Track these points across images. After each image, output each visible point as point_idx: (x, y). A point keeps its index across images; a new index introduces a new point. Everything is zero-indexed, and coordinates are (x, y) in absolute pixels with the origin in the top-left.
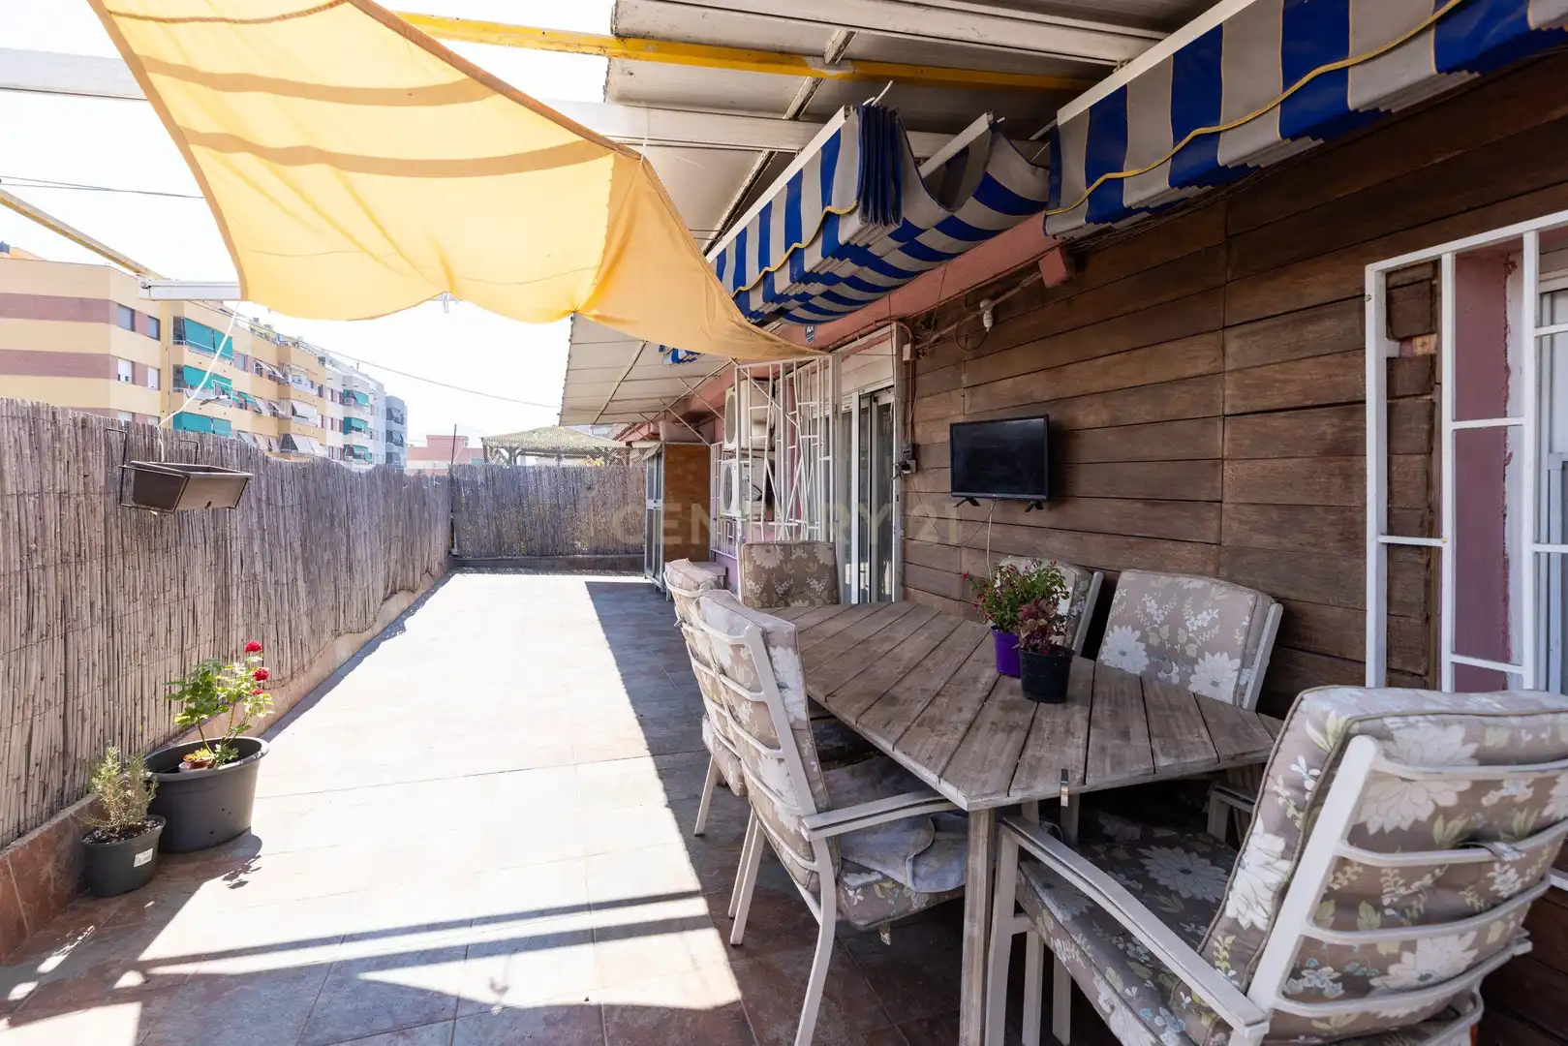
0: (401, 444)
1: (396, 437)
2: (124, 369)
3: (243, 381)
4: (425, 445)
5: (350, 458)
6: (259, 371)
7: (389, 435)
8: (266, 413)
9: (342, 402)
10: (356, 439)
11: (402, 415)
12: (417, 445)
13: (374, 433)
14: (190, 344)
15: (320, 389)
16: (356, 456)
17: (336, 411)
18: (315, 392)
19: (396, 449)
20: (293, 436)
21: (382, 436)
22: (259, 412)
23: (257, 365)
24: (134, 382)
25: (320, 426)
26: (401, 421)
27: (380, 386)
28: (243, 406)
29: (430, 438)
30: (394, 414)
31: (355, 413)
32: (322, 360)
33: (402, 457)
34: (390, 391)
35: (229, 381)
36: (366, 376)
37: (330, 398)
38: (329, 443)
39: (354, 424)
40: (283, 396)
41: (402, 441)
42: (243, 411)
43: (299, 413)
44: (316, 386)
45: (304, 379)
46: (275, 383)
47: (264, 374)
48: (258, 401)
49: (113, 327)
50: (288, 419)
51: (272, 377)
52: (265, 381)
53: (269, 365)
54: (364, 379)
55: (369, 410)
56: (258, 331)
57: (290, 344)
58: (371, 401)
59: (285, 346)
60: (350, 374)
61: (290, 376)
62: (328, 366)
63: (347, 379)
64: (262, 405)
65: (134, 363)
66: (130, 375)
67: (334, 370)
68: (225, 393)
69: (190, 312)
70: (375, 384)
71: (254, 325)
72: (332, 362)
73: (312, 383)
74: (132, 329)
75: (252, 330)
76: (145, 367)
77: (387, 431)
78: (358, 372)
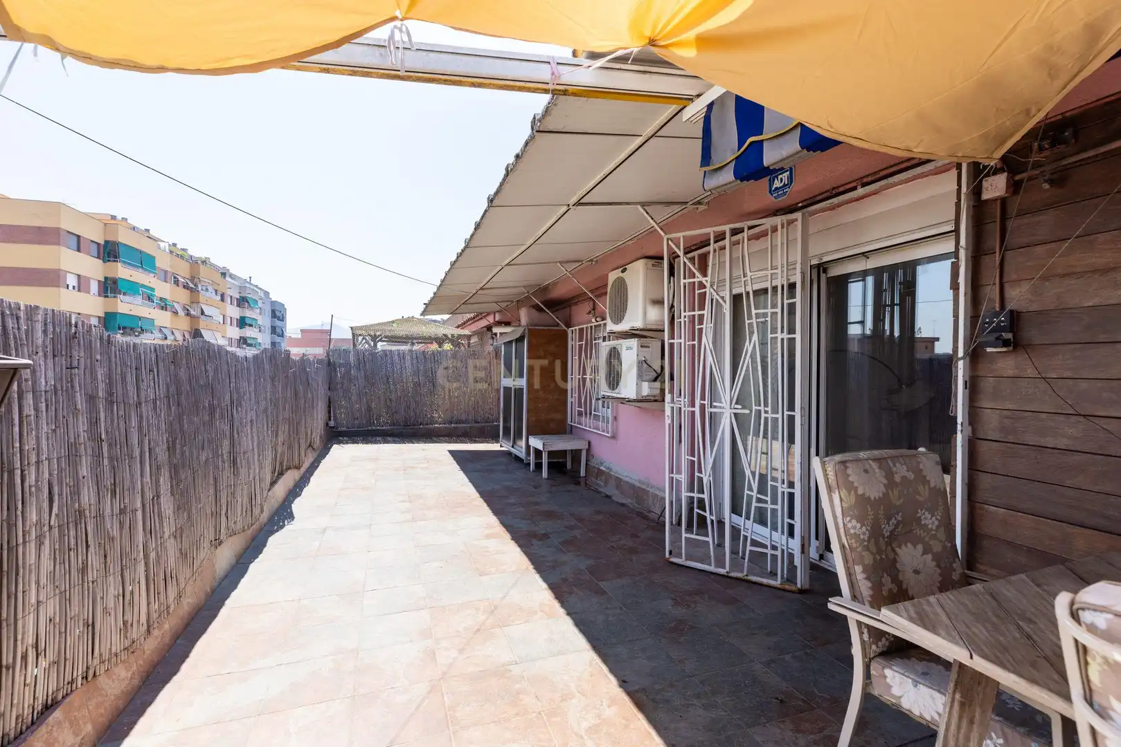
0: (282, 335)
1: (278, 330)
2: (72, 281)
3: (163, 290)
4: (300, 336)
5: (244, 346)
6: (177, 282)
7: (274, 330)
8: (181, 313)
9: (239, 305)
10: (249, 332)
11: (283, 315)
12: (293, 336)
13: (263, 328)
14: (124, 262)
15: (223, 296)
16: (250, 345)
17: (234, 312)
18: (219, 298)
19: (278, 339)
20: (202, 330)
21: (268, 331)
22: (176, 313)
23: (175, 278)
24: (79, 290)
25: (222, 322)
26: (282, 319)
27: (267, 294)
28: (164, 308)
29: (303, 331)
30: (277, 313)
31: (248, 313)
32: (224, 274)
33: (283, 344)
34: (274, 297)
35: (152, 289)
36: (257, 286)
37: (229, 302)
38: (229, 335)
39: (248, 321)
40: (195, 301)
41: (283, 334)
42: (164, 312)
43: (206, 313)
44: (219, 293)
45: (210, 288)
46: (188, 292)
47: (180, 284)
48: (175, 304)
49: (63, 249)
50: (198, 318)
51: (186, 287)
52: (181, 290)
53: (184, 278)
54: (255, 288)
55: (258, 311)
56: (176, 252)
57: (199, 262)
58: (260, 304)
59: (196, 264)
60: (244, 285)
61: (199, 286)
62: (228, 279)
63: (242, 288)
64: (178, 308)
65: (79, 276)
66: (76, 285)
67: (233, 281)
68: (150, 299)
69: (124, 238)
70: (262, 292)
71: (173, 248)
72: (231, 276)
73: (216, 291)
74: (79, 250)
75: (171, 252)
76: (88, 279)
77: (272, 327)
78: (250, 283)
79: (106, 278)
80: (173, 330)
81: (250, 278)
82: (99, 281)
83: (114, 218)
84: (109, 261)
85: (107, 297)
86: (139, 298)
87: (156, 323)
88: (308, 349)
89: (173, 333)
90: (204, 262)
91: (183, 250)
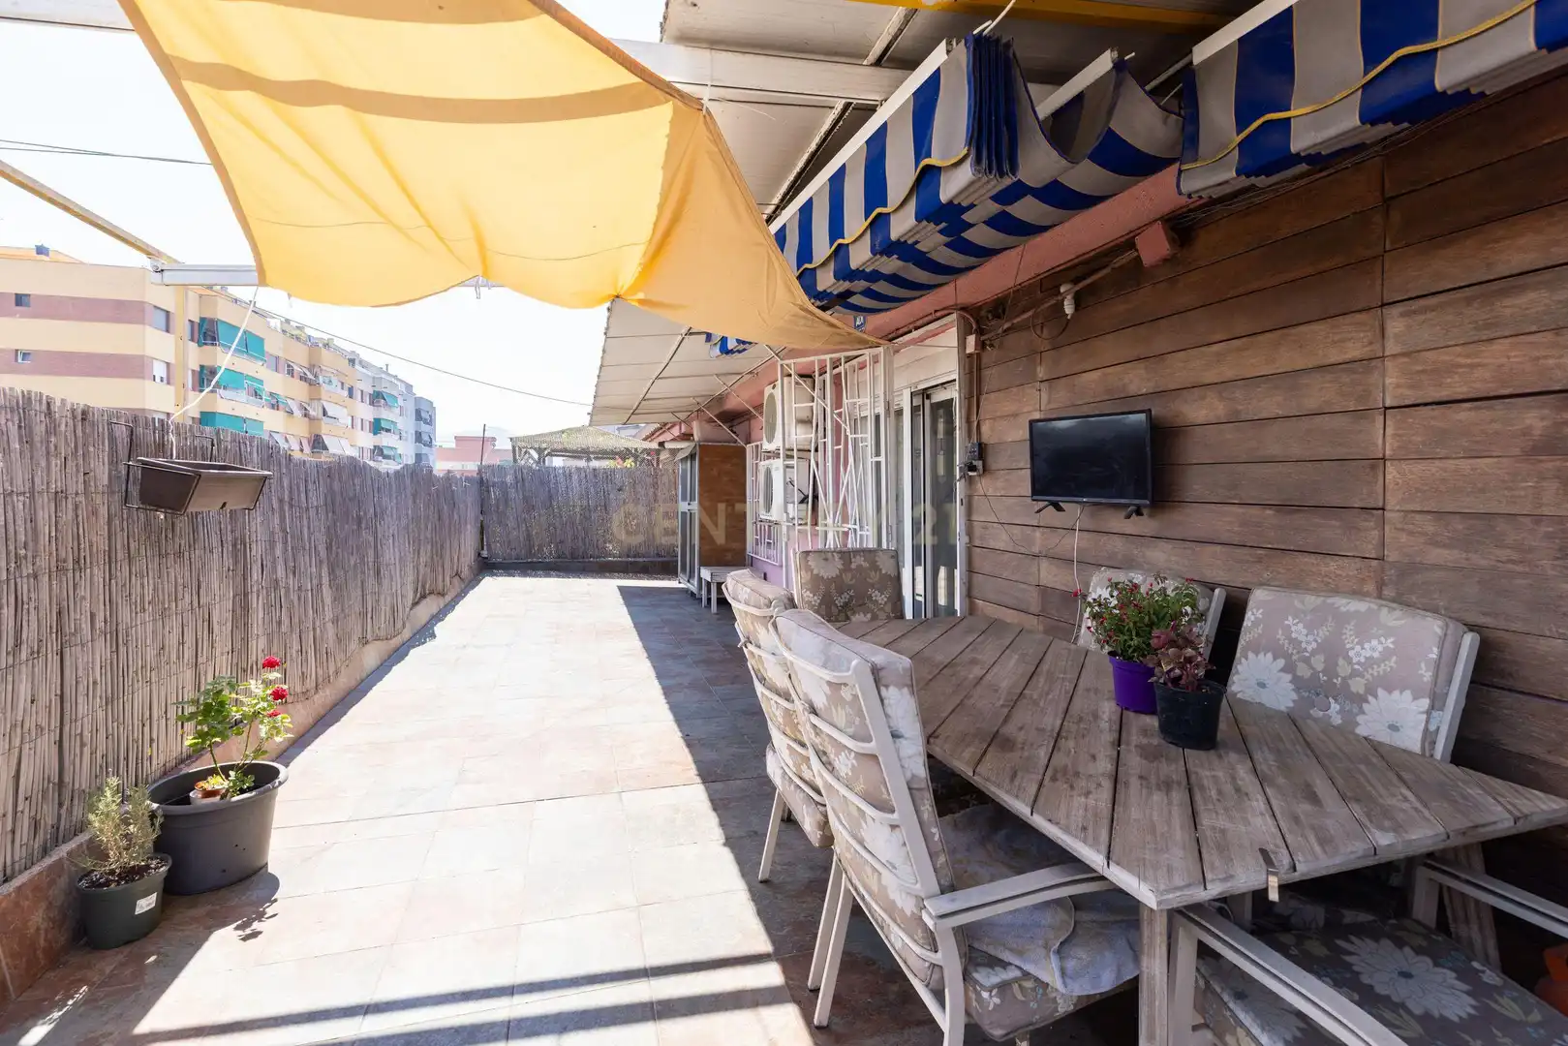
0: (429, 444)
1: (425, 438)
2: (159, 370)
3: (275, 382)
4: (453, 445)
5: (380, 458)
6: (291, 372)
7: (418, 437)
8: (298, 413)
9: (372, 403)
10: (385, 440)
11: (430, 417)
12: (445, 445)
13: (404, 434)
14: (223, 345)
15: (351, 391)
16: (388, 457)
17: (366, 412)
18: (345, 393)
19: (425, 450)
20: (324, 437)
21: (412, 437)
22: (291, 413)
23: (289, 366)
24: (168, 383)
25: (350, 426)
26: (430, 422)
27: (410, 387)
28: (275, 406)
29: (458, 439)
30: (424, 414)
31: (385, 414)
32: (352, 361)
33: (431, 458)
34: (419, 392)
35: (261, 382)
36: (395, 377)
37: (360, 399)
38: (360, 444)
39: (384, 425)
40: (315, 397)
41: (431, 442)
42: (276, 412)
43: (329, 413)
44: (346, 387)
45: (334, 380)
46: (306, 385)
47: (295, 375)
48: (290, 402)
49: (148, 329)
50: (319, 419)
51: (303, 378)
52: (296, 382)
53: (300, 367)
54: (394, 380)
55: (398, 411)
56: (290, 332)
57: (320, 345)
58: (401, 402)
59: (316, 347)
60: (380, 375)
61: (321, 377)
62: (358, 367)
63: (377, 380)
64: (293, 406)
65: (168, 364)
66: (164, 376)
67: (364, 371)
68: (256, 394)
69: (222, 313)
70: (404, 386)
71: (285, 326)
72: (362, 363)
73: (342, 384)
74: (167, 330)
75: (284, 331)
77: (416, 432)
78: (387, 373)
79: (202, 367)
80: (289, 437)
81: (388, 366)
82: (193, 371)
83: (211, 287)
84: (205, 344)
85: (203, 391)
86: (244, 394)
87: (266, 427)
89: (286, 440)
91: (300, 328)
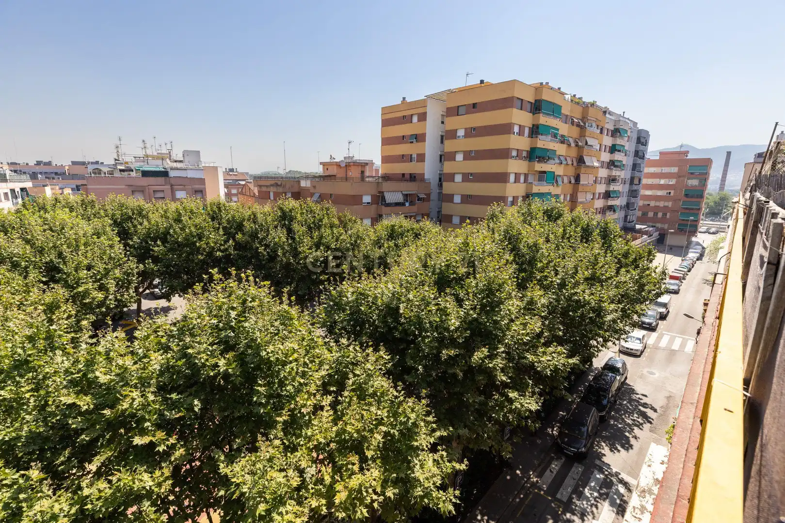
0: (643, 157)
1: (640, 154)
2: (516, 129)
3: (564, 129)
4: (658, 158)
5: (612, 167)
6: (573, 123)
7: (637, 154)
8: (573, 145)
9: (612, 136)
10: (618, 156)
11: (646, 141)
12: (652, 158)
13: (628, 153)
14: (544, 113)
15: (602, 130)
16: (616, 166)
17: (608, 141)
18: (599, 131)
19: (639, 161)
20: (584, 157)
21: (632, 154)
22: (569, 145)
23: (572, 119)
24: (519, 135)
25: (598, 150)
26: (645, 144)
27: (635, 124)
28: (562, 142)
29: (661, 153)
30: (642, 139)
31: (619, 141)
32: (605, 112)
33: (642, 165)
34: (640, 126)
35: (558, 130)
36: (628, 119)
37: (606, 134)
38: (602, 159)
39: (617, 148)
40: (582, 135)
41: (644, 156)
42: (563, 145)
43: (589, 143)
44: (600, 127)
45: (594, 125)
46: (578, 129)
47: (575, 124)
48: (571, 139)
49: (515, 110)
50: (583, 147)
51: (578, 125)
52: (575, 127)
53: (577, 119)
54: (627, 120)
55: (626, 139)
56: (576, 101)
57: (589, 105)
58: (629, 134)
59: (587, 108)
60: (619, 119)
61: (587, 124)
62: (607, 115)
63: (617, 122)
64: (571, 140)
65: (520, 125)
66: (518, 131)
67: (611, 117)
68: (555, 136)
69: (546, 96)
70: (632, 123)
71: (573, 99)
72: (610, 113)
73: (598, 126)
74: (521, 109)
75: (572, 101)
76: (524, 127)
77: (635, 151)
78: (623, 117)
79: (533, 125)
80: (567, 158)
81: (624, 112)
82: (529, 128)
83: (541, 84)
84: (536, 113)
85: (532, 137)
86: (550, 137)
87: (558, 153)
88: (663, 168)
89: (566, 160)
90: (593, 104)
91: (579, 98)
